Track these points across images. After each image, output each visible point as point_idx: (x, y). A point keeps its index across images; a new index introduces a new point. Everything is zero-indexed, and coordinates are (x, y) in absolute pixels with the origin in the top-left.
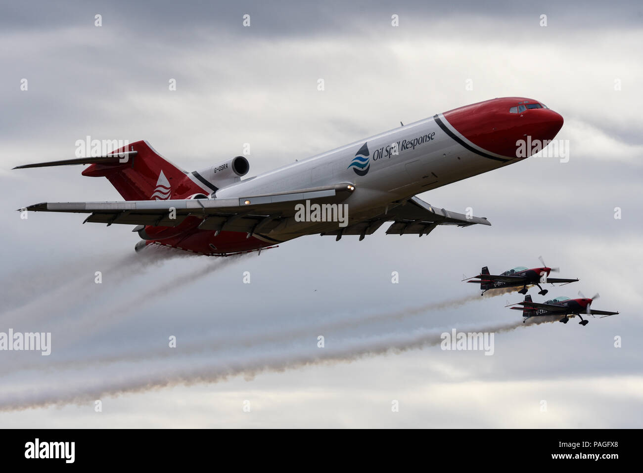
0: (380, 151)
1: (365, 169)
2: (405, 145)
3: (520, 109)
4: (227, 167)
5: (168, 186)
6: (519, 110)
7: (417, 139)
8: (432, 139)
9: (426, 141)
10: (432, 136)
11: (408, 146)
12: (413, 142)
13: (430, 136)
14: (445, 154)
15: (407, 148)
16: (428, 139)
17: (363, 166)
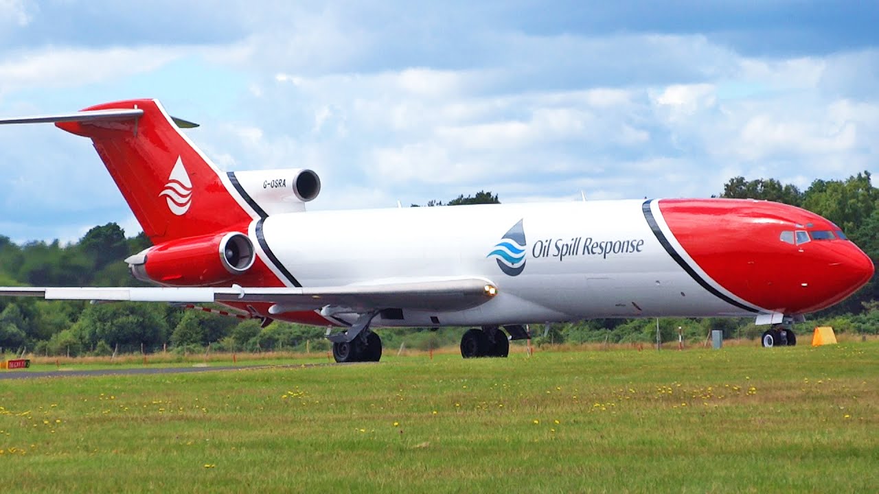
0: (545, 244)
1: (517, 265)
2: (590, 247)
3: (799, 237)
4: (284, 184)
5: (189, 184)
6: (797, 239)
7: (611, 243)
8: (638, 251)
9: (627, 251)
10: (638, 245)
11: (594, 250)
12: (604, 245)
13: (635, 244)
14: (658, 282)
15: (593, 253)
16: (630, 248)
17: (513, 260)
